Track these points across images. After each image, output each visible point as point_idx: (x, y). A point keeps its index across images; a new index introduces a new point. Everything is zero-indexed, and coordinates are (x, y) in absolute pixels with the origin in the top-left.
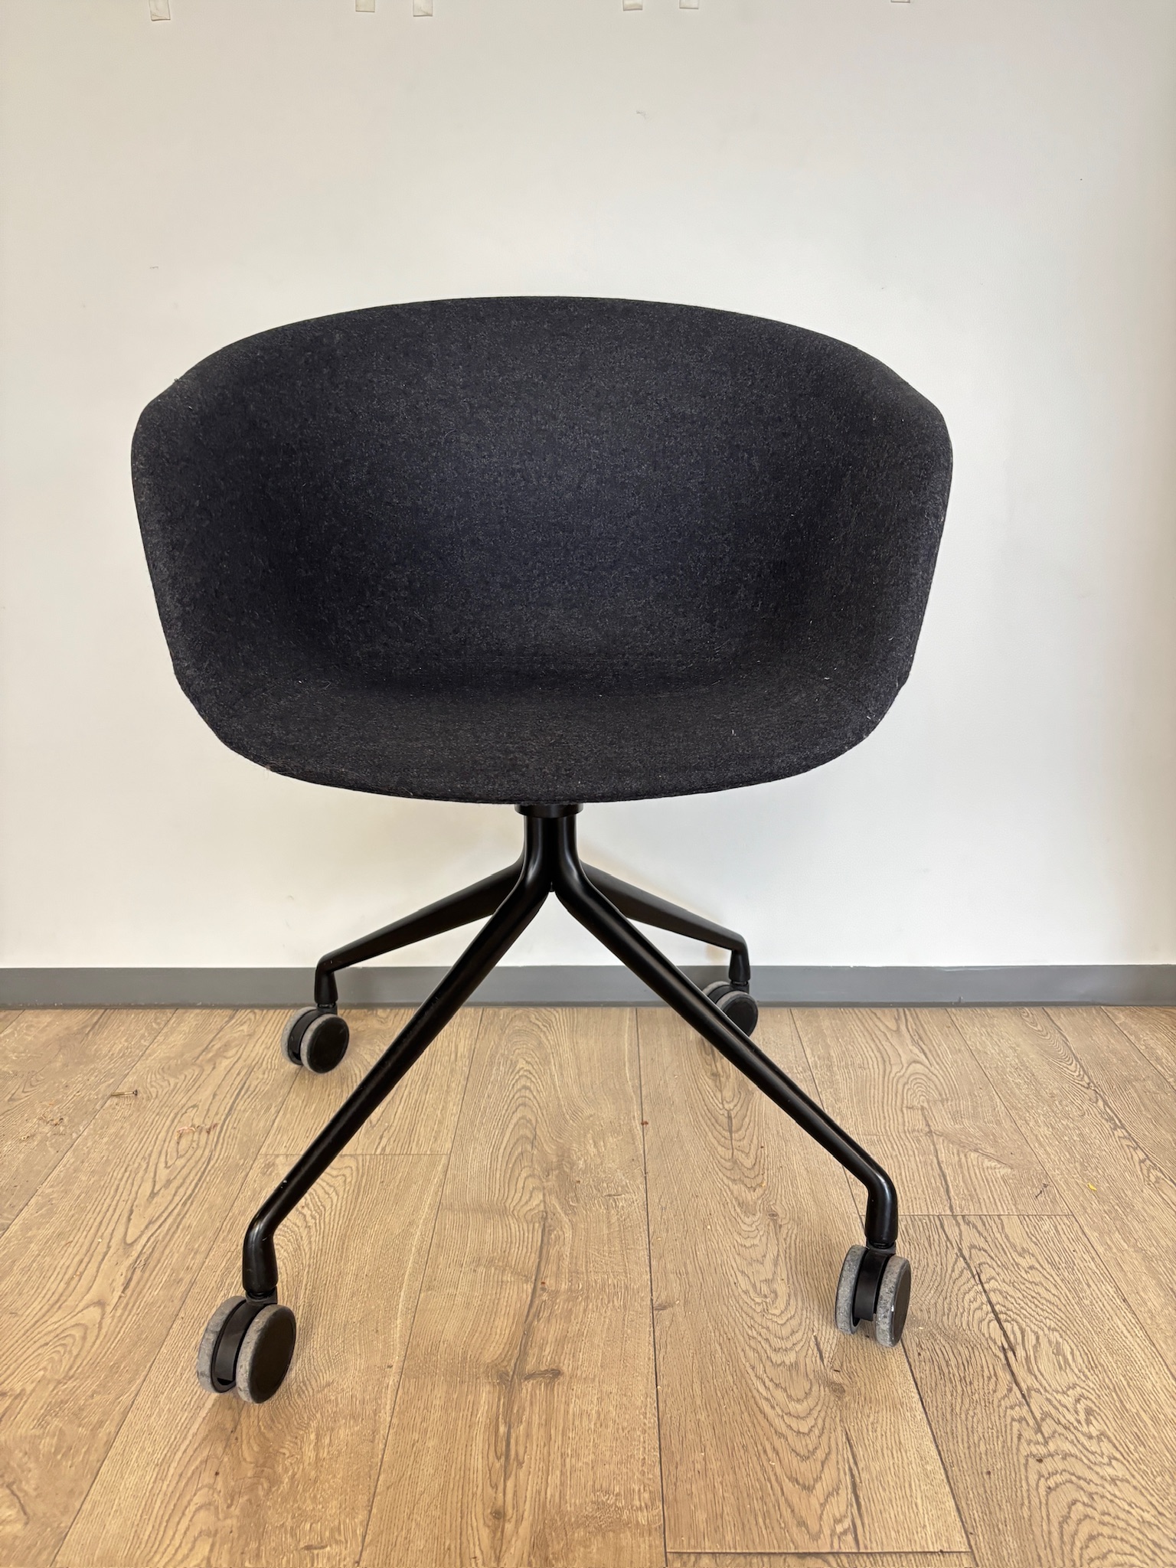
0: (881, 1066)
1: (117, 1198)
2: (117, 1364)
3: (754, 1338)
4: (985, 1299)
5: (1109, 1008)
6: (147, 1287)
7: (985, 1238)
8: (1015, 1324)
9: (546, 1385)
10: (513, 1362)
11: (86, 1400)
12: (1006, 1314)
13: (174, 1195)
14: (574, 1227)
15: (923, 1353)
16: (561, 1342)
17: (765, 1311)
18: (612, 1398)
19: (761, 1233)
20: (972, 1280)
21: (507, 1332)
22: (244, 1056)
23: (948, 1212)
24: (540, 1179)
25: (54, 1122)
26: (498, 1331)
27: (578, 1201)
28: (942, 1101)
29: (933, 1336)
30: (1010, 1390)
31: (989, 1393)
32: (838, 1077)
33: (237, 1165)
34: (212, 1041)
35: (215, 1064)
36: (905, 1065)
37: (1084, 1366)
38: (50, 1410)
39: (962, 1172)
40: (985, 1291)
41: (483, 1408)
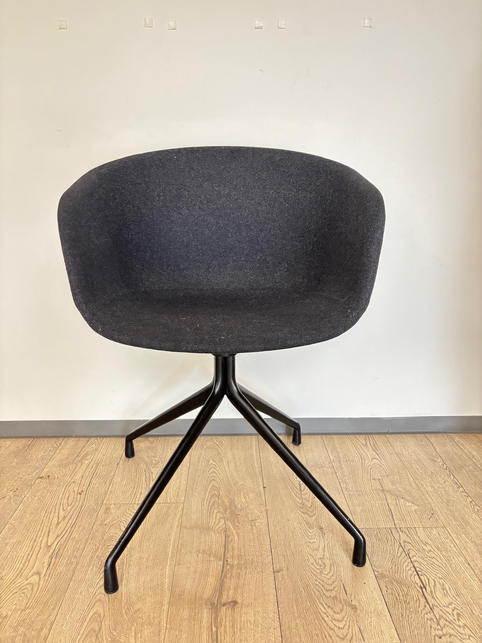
0: (361, 461)
1: (43, 525)
2: (47, 601)
3: (317, 585)
4: (412, 565)
5: (452, 434)
6: (58, 566)
7: (410, 538)
8: (425, 576)
9: (232, 608)
10: (217, 598)
11: (35, 619)
12: (421, 572)
13: (68, 523)
14: (238, 535)
15: (388, 591)
16: (236, 588)
17: (321, 572)
18: (259, 614)
19: (317, 536)
20: (406, 557)
21: (213, 584)
22: (94, 459)
23: (394, 526)
24: (223, 513)
25: (14, 490)
26: (209, 584)
27: (239, 523)
28: (387, 476)
29: (392, 583)
30: (425, 606)
31: (417, 608)
32: (343, 466)
33: (94, 509)
34: (80, 452)
35: (82, 463)
36: (370, 460)
37: (454, 594)
38: (19, 623)
39: (398, 508)
40: (412, 562)
41: (205, 620)
